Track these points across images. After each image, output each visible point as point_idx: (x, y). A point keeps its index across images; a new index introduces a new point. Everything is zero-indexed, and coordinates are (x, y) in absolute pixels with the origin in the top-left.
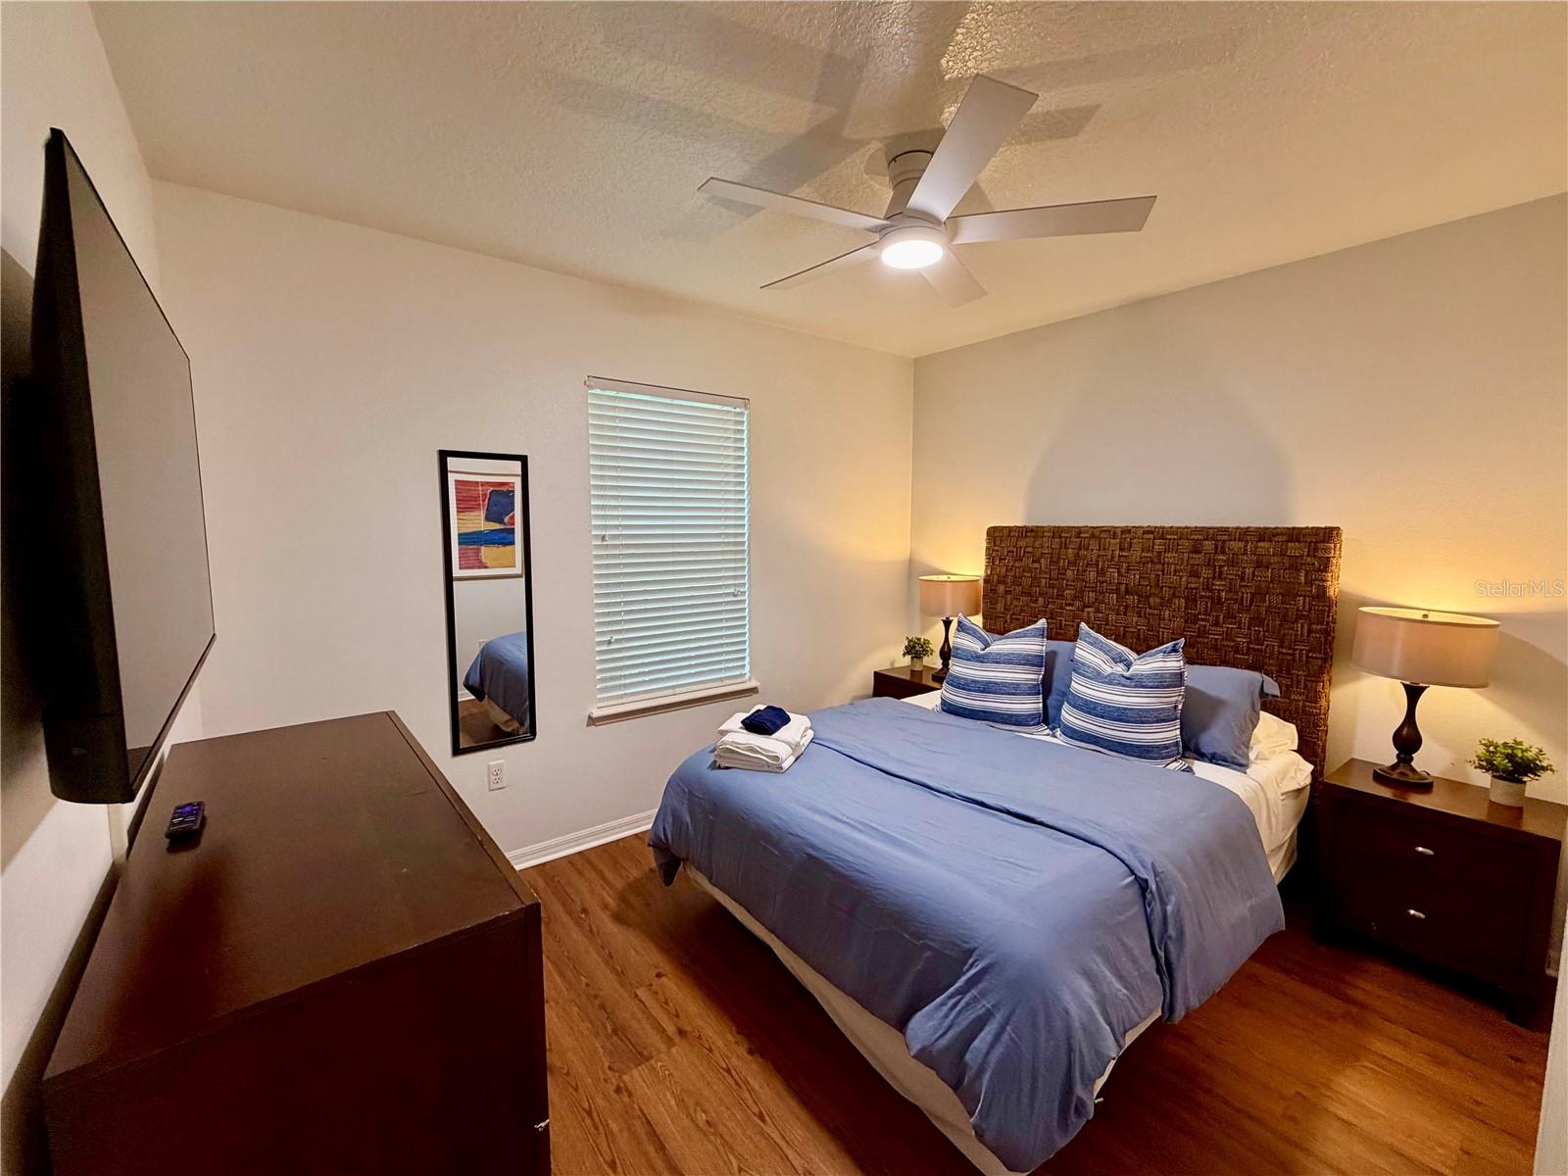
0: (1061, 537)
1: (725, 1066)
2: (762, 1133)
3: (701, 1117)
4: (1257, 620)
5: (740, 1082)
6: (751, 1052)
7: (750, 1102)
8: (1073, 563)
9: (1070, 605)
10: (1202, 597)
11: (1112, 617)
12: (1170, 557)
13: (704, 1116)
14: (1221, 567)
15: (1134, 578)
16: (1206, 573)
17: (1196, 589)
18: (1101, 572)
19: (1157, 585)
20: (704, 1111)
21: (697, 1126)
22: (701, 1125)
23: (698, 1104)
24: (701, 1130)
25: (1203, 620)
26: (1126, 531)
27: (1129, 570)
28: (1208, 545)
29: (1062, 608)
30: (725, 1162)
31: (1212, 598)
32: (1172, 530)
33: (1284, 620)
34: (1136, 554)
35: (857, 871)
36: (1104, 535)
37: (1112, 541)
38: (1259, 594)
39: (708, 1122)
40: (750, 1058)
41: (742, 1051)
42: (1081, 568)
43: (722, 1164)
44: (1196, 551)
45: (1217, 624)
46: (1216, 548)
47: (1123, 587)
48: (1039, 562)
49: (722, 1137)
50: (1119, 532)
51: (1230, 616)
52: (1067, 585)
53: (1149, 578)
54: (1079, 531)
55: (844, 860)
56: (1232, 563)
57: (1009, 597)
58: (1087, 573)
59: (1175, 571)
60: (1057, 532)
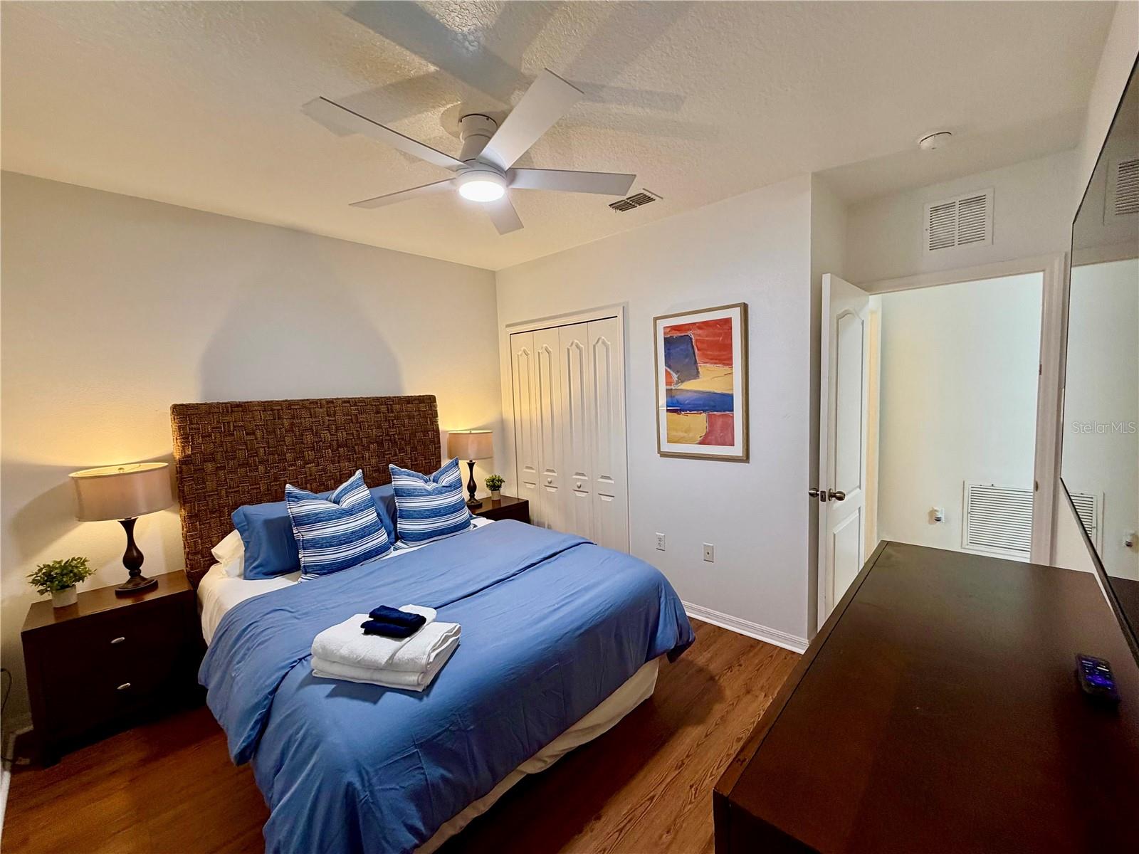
0: (272, 410)
1: (617, 833)
2: (662, 796)
3: (666, 838)
4: (414, 448)
5: (628, 819)
6: (599, 818)
7: (642, 809)
8: (291, 430)
9: (292, 465)
10: (386, 440)
11: (330, 467)
12: (362, 417)
13: (664, 836)
14: (392, 420)
15: (342, 435)
16: (385, 425)
17: (382, 436)
18: (317, 434)
19: (359, 438)
20: (661, 837)
21: (674, 838)
22: (672, 836)
23: (656, 844)
24: (676, 835)
25: (388, 454)
26: (330, 402)
27: (337, 429)
28: (383, 408)
29: (284, 470)
30: (691, 813)
31: (390, 440)
32: (362, 400)
33: (425, 446)
34: (340, 418)
35: (606, 610)
36: (312, 406)
37: (321, 410)
38: (413, 434)
39: (667, 833)
40: (603, 819)
41: (598, 825)
42: (298, 434)
43: (693, 814)
44: (378, 412)
45: (396, 455)
46: (388, 410)
47: (335, 443)
48: (254, 434)
49: (675, 820)
50: (324, 402)
51: (401, 450)
52: (287, 449)
53: (353, 434)
54: (290, 404)
55: (597, 614)
56: (397, 418)
57: (221, 473)
58: (304, 437)
59: (369, 426)
60: (267, 406)
